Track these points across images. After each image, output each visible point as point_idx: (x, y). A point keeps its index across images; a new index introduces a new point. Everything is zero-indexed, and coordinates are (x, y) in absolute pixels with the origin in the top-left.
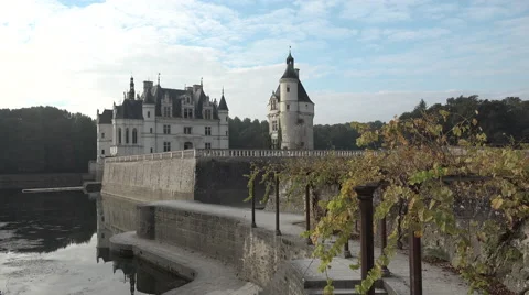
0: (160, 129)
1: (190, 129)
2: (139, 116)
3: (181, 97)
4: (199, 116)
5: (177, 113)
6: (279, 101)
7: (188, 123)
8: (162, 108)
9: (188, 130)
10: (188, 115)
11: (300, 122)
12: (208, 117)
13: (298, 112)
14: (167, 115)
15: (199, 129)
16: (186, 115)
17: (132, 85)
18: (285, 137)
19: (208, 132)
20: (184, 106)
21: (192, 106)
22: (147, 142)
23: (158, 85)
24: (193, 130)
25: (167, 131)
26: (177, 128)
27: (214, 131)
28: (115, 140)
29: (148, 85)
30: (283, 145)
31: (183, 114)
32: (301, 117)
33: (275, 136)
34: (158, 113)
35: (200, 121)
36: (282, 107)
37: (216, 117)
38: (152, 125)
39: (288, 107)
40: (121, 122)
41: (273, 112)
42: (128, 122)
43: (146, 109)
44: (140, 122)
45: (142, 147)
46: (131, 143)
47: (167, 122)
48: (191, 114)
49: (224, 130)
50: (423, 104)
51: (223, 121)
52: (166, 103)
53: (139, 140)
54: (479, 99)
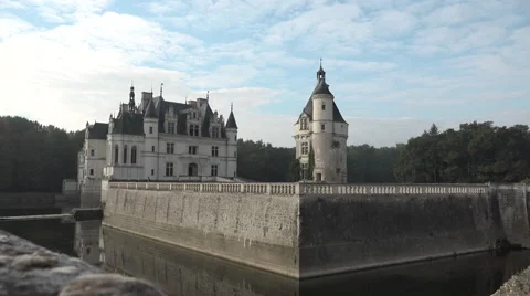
0: (163, 148)
1: (195, 148)
2: (138, 131)
3: (187, 111)
4: (206, 134)
5: (182, 130)
6: (311, 120)
7: (193, 141)
8: (166, 124)
9: (193, 150)
10: (194, 132)
11: (336, 144)
12: (215, 136)
13: (334, 133)
14: (171, 131)
15: (205, 149)
16: (191, 131)
17: (132, 95)
18: (318, 162)
19: (215, 153)
20: (190, 122)
21: (198, 122)
22: (148, 163)
23: (161, 97)
24: (199, 150)
25: (170, 149)
26: (181, 147)
27: (222, 151)
28: (110, 159)
29: (147, 96)
30: (315, 172)
31: (188, 132)
32: (336, 139)
33: (305, 160)
34: (161, 129)
35: (206, 140)
36: (315, 127)
37: (224, 135)
38: (155, 142)
39: (323, 127)
40: (118, 138)
41: (303, 132)
42: (127, 138)
43: (148, 124)
44: (141, 138)
45: (141, 167)
46: (129, 163)
47: (171, 140)
48: (197, 132)
49: (232, 150)
50: (434, 129)
51: (232, 141)
52: (171, 117)
53: (138, 160)
54: (494, 125)
